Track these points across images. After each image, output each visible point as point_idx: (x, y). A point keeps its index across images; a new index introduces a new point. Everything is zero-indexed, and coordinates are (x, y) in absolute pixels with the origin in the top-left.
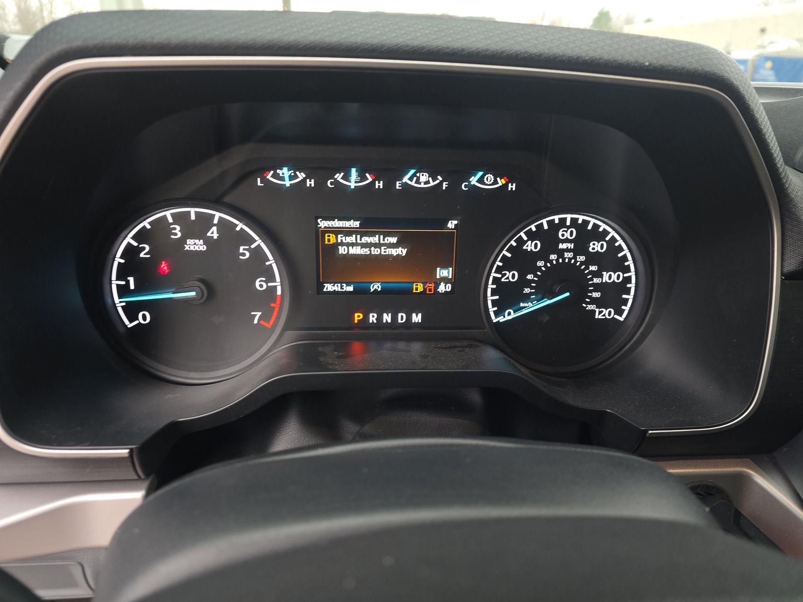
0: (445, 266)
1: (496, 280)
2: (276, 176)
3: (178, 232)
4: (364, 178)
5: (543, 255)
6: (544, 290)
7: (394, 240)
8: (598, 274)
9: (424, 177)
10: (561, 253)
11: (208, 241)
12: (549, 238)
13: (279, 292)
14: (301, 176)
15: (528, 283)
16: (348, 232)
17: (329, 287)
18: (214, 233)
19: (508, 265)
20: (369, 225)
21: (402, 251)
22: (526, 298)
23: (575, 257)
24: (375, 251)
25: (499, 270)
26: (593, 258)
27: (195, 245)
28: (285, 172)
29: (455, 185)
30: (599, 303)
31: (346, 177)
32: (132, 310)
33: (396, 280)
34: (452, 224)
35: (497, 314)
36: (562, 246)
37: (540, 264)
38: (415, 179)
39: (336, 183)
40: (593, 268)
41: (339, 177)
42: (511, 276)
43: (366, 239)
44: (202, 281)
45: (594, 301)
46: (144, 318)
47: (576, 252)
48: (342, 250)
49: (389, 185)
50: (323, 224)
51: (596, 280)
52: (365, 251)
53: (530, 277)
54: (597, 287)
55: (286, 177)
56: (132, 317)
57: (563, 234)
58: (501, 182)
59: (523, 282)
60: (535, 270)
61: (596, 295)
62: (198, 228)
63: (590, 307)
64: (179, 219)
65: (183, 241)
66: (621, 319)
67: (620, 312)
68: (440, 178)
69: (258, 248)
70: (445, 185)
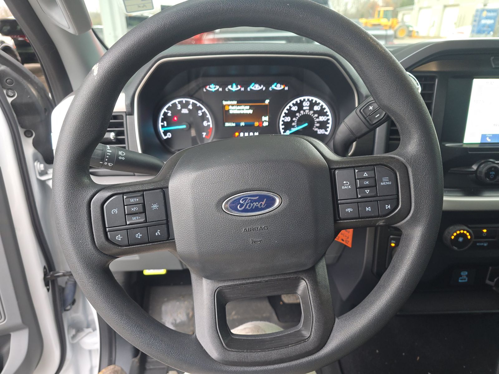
0: (265, 116)
1: (283, 121)
2: (210, 87)
3: (179, 107)
4: (237, 87)
5: (298, 111)
6: (300, 122)
7: (248, 107)
8: (318, 118)
9: (257, 86)
10: (304, 111)
11: (189, 110)
12: (300, 105)
13: (211, 126)
14: (218, 87)
15: (294, 121)
16: (233, 105)
17: (227, 124)
18: (190, 107)
19: (287, 115)
20: (240, 102)
21: (251, 111)
22: (294, 127)
23: (309, 112)
24: (242, 112)
25: (284, 117)
26: (315, 112)
27: (185, 111)
28: (212, 86)
29: (267, 88)
30: (319, 128)
31: (232, 87)
32: (165, 133)
33: (250, 122)
34: (267, 102)
35: (284, 132)
36: (304, 108)
37: (297, 114)
38: (254, 87)
39: (229, 89)
40: (316, 115)
41: (229, 87)
42: (288, 119)
43: (239, 108)
44: (187, 122)
45: (317, 127)
46: (169, 135)
47: (310, 110)
48: (231, 112)
49: (246, 89)
50: (225, 103)
51: (317, 120)
52: (238, 112)
53: (294, 119)
54: (318, 122)
55: (213, 88)
56: (165, 135)
57: (304, 104)
58: (282, 87)
59: (292, 121)
60: (296, 117)
61: (318, 125)
62: (185, 105)
63: (316, 129)
64: (180, 102)
65: (181, 110)
66: (327, 133)
67: (326, 131)
68: (262, 86)
69: (204, 112)
70: (264, 89)
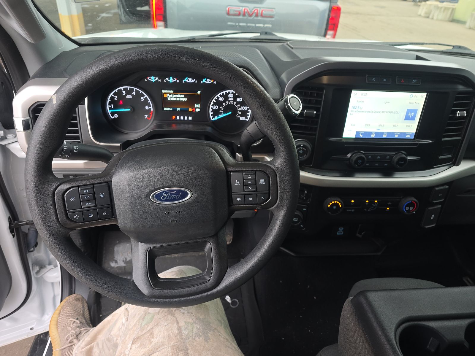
0: (197, 104)
1: (212, 108)
2: (150, 78)
3: (124, 93)
4: (174, 79)
5: (225, 101)
6: (225, 111)
7: (183, 96)
8: (240, 107)
9: (190, 79)
10: (229, 101)
11: (133, 96)
12: (226, 97)
13: (152, 110)
14: (157, 78)
15: (221, 109)
16: (170, 94)
17: (165, 109)
18: (134, 93)
19: (215, 104)
20: (176, 92)
21: (185, 99)
22: (221, 114)
23: (233, 102)
24: (178, 99)
25: (212, 105)
26: (238, 103)
27: (129, 97)
28: (152, 77)
29: (199, 82)
30: (241, 115)
31: (169, 79)
32: (113, 114)
33: (184, 107)
34: (199, 92)
35: (213, 118)
36: (229, 99)
37: (224, 104)
38: (188, 80)
39: (166, 80)
40: (239, 105)
41: (167, 79)
42: (216, 107)
43: (175, 96)
44: (131, 106)
45: (239, 115)
46: (116, 116)
47: (234, 101)
48: (169, 99)
49: (181, 81)
50: (163, 91)
51: (240, 109)
52: (175, 99)
53: (221, 107)
54: (240, 111)
55: (153, 79)
56: (113, 116)
57: (230, 96)
58: (212, 81)
59: (219, 109)
60: (222, 106)
61: (240, 113)
62: (129, 92)
63: (238, 117)
64: (124, 89)
65: (126, 95)
66: (247, 120)
67: (247, 118)
68: (195, 80)
69: (146, 97)
70: (196, 82)
